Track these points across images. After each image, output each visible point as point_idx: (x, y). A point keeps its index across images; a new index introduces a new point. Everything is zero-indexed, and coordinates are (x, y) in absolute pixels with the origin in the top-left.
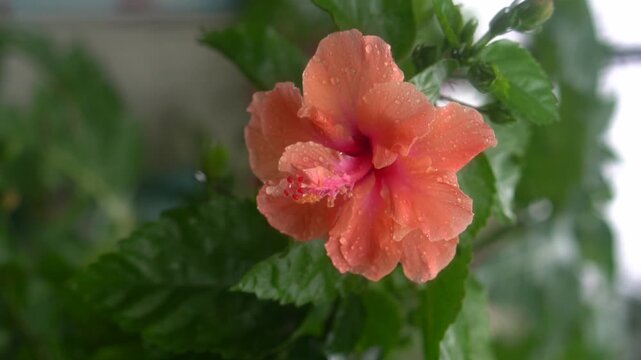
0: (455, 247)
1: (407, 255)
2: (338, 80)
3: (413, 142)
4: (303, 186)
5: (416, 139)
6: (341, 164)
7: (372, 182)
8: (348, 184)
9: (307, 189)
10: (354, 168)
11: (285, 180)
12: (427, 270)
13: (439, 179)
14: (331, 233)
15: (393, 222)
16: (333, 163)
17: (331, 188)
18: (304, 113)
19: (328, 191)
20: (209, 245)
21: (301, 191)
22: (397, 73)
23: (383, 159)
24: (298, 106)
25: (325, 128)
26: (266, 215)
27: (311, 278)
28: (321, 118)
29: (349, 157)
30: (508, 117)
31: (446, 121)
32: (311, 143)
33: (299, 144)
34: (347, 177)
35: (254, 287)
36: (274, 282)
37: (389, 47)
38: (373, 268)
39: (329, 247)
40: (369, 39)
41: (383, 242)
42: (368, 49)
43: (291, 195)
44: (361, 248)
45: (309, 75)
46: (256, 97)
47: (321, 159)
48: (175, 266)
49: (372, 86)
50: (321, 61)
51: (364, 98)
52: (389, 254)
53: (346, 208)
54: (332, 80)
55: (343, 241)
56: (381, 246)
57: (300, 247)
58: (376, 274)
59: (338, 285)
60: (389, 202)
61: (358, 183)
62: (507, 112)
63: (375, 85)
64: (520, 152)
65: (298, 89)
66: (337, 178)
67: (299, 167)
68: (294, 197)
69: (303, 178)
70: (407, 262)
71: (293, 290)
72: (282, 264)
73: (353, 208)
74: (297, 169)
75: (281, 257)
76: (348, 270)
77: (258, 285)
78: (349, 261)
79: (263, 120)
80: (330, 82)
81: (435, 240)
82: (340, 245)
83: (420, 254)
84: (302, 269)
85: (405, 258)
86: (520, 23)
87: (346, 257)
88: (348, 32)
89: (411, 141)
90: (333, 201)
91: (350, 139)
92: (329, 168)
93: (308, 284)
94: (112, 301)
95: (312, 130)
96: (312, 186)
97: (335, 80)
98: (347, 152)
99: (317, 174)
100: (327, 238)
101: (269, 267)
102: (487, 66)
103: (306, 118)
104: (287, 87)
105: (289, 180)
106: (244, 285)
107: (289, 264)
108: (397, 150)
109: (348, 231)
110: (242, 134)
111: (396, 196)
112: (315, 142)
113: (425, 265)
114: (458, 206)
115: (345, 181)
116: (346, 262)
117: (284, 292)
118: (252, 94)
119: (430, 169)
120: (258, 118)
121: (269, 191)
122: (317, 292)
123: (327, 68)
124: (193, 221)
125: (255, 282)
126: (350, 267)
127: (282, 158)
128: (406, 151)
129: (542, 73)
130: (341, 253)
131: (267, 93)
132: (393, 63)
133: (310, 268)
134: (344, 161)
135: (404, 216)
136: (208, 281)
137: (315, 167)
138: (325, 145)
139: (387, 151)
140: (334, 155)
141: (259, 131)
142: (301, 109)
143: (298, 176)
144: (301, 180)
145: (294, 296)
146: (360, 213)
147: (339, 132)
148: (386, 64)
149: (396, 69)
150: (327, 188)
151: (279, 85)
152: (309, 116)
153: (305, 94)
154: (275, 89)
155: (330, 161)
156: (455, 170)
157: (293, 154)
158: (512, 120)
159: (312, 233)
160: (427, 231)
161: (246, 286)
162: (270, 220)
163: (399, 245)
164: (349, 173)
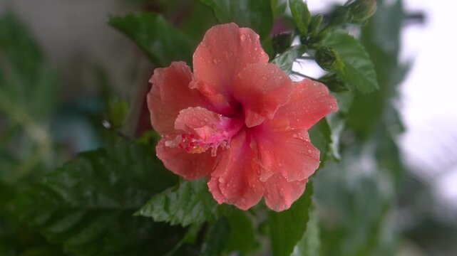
0: (305, 185)
1: (269, 191)
2: (219, 61)
3: (278, 108)
4: (194, 140)
5: (279, 106)
6: (221, 123)
7: (243, 137)
8: (226, 138)
9: (197, 143)
10: (230, 127)
11: (180, 136)
12: (284, 201)
13: (295, 136)
14: (212, 175)
15: (260, 167)
16: (215, 123)
17: (214, 142)
18: (194, 85)
19: (211, 144)
20: (114, 179)
21: (192, 144)
22: (264, 56)
23: (253, 120)
24: (188, 80)
25: (209, 96)
26: (163, 160)
27: (194, 205)
28: (207, 89)
29: (227, 118)
30: (343, 88)
31: (301, 92)
32: (199, 108)
33: (189, 108)
34: (226, 133)
35: (151, 213)
36: (166, 209)
37: (258, 37)
38: (243, 200)
39: (211, 185)
40: (244, 30)
41: (252, 181)
42: (242, 38)
43: (184, 147)
44: (234, 185)
45: (198, 56)
46: (156, 71)
47: (206, 120)
48: (88, 193)
49: (246, 66)
50: (207, 46)
51: (239, 75)
52: (255, 190)
53: (224, 157)
54: (215, 61)
55: (221, 180)
56: (250, 184)
57: (186, 183)
58: (245, 205)
59: (214, 210)
60: (256, 152)
61: (234, 137)
62: (342, 84)
63: (247, 64)
64: (345, 110)
65: (189, 67)
66: (219, 134)
67: (191, 127)
68: (187, 149)
69: (194, 135)
70: (269, 196)
71: (180, 214)
72: (173, 196)
73: (230, 157)
74: (189, 128)
75: (173, 191)
76: (224, 201)
77: (155, 211)
78: (226, 195)
79: (161, 89)
80: (213, 62)
81: (291, 180)
82: (219, 183)
83: (279, 191)
84: (188, 199)
85: (267, 193)
86: (353, 18)
87: (223, 192)
88: (228, 25)
89: (275, 108)
90: (215, 152)
91: (228, 104)
92: (212, 126)
93: (191, 209)
94: (40, 220)
95: (200, 98)
96: (201, 140)
97: (217, 60)
98: (225, 115)
99: (204, 132)
100: (209, 177)
101: (163, 198)
102: (329, 50)
103: (195, 89)
104: (180, 65)
105: (183, 137)
106: (144, 211)
107: (178, 196)
108: (265, 114)
109: (226, 173)
110: (145, 99)
111: (262, 148)
112: (202, 107)
113: (282, 198)
114: (309, 155)
115: (224, 136)
116: (223, 196)
117: (173, 216)
118: (153, 70)
119: (288, 128)
120: (158, 88)
121: (167, 144)
122: (198, 216)
123: (211, 52)
124: (102, 160)
125: (152, 209)
126: (226, 199)
127: (177, 120)
128: (271, 116)
129: (367, 54)
130: (219, 189)
131: (164, 69)
132: (261, 49)
133: (193, 198)
134: (223, 121)
135: (268, 163)
136: (113, 204)
137: (202, 127)
138: (209, 109)
139: (256, 115)
140: (216, 117)
141: (158, 97)
142: (191, 83)
143: (190, 133)
144: (192, 136)
145: (180, 219)
146: (234, 159)
147: (219, 99)
148: (256, 49)
149: (263, 53)
150: (211, 142)
151: (174, 63)
152: (197, 88)
153: (195, 71)
154: (171, 66)
155: (213, 121)
156: (306, 129)
157: (185, 117)
158: (346, 90)
159: (198, 174)
160: (285, 175)
161: (146, 212)
162: (166, 164)
163: (263, 184)
164: (227, 130)
